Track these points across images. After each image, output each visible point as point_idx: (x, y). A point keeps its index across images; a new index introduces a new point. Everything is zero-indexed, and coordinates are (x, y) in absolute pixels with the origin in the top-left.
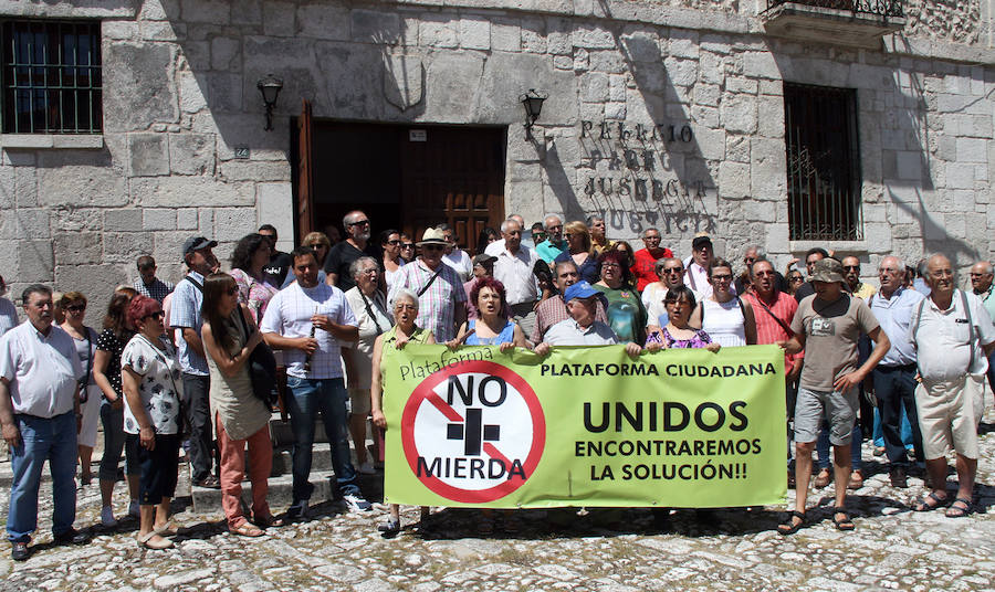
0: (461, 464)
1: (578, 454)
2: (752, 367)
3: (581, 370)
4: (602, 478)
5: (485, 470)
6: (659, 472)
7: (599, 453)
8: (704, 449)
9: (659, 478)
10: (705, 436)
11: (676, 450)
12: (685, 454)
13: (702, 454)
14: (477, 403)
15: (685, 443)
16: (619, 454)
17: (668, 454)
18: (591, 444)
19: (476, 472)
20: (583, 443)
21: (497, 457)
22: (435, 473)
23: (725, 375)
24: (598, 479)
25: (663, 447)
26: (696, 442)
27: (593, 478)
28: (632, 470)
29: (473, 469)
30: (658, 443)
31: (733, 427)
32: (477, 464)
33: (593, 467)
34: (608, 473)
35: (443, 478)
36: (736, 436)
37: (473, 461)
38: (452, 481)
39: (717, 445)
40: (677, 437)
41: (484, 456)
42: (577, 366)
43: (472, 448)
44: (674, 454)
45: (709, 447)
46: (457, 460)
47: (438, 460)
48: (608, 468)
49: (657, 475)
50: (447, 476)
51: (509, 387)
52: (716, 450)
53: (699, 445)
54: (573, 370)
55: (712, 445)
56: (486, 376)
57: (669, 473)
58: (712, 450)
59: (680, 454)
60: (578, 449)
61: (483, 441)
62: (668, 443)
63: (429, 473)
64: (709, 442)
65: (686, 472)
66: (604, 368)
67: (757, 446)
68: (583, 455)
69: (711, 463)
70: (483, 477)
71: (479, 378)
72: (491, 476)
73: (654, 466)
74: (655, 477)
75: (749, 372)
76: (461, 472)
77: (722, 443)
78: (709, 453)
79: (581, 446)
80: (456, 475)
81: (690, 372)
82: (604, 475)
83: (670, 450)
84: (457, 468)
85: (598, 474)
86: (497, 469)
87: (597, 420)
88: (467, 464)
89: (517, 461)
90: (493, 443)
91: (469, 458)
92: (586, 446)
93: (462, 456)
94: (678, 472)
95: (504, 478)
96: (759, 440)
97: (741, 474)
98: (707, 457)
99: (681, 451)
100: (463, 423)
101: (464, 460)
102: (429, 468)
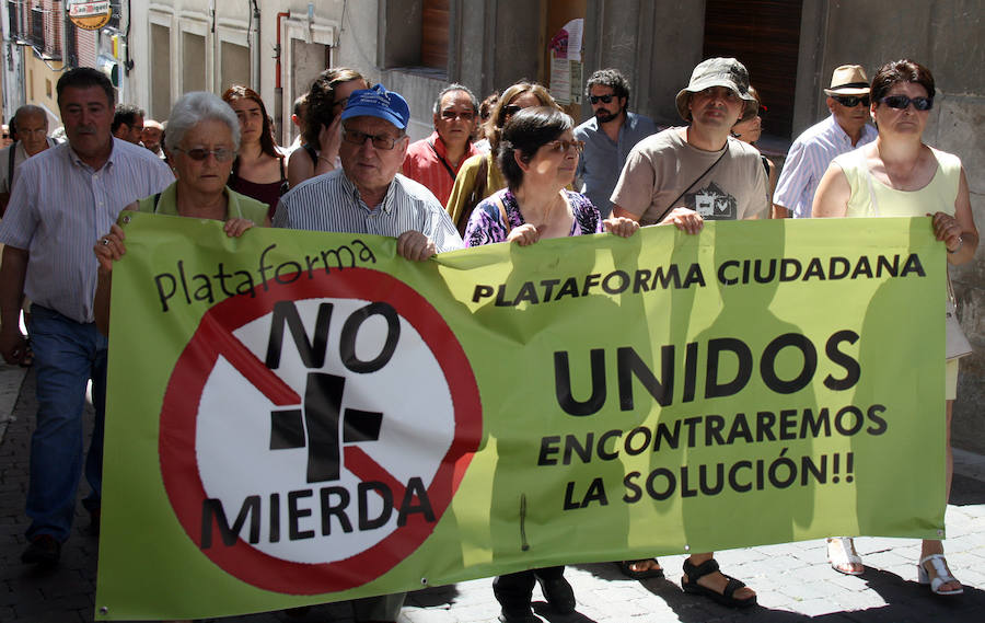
0: (302, 504)
1: (543, 462)
2: (882, 260)
3: (557, 289)
4: (585, 504)
5: (352, 512)
6: (694, 484)
7: (586, 458)
8: (776, 429)
9: (694, 493)
10: (776, 403)
11: (725, 433)
12: (740, 441)
13: (771, 437)
15: (741, 419)
16: (623, 454)
17: (708, 443)
18: (571, 440)
19: (334, 519)
21: (375, 478)
22: (245, 534)
23: (833, 276)
24: (576, 506)
25: (700, 429)
26: (761, 416)
27: (568, 505)
28: (641, 482)
29: (327, 511)
30: (692, 422)
31: (831, 383)
32: (335, 500)
33: (570, 484)
34: (597, 491)
35: (264, 545)
37: (325, 493)
38: (287, 550)
39: (799, 418)
41: (349, 480)
42: (550, 284)
43: (323, 464)
44: (720, 441)
45: (785, 425)
46: (294, 496)
47: (253, 502)
48: (598, 483)
49: (690, 488)
50: (275, 537)
51: (405, 326)
52: (797, 430)
53: (766, 421)
55: (789, 419)
56: (362, 304)
57: (712, 483)
58: (790, 430)
59: (731, 441)
60: (545, 452)
61: (342, 445)
62: (710, 419)
63: (231, 535)
64: (785, 414)
65: (742, 476)
66: (601, 280)
68: (554, 462)
69: (786, 456)
70: (347, 528)
71: (344, 308)
72: (366, 525)
73: (684, 471)
74: (686, 493)
75: (874, 271)
76: (304, 524)
77: (808, 414)
78: (784, 436)
80: (295, 534)
81: (765, 272)
82: (589, 497)
83: (712, 434)
84: (295, 514)
85: (578, 497)
86: (376, 504)
88: (313, 503)
89: (416, 482)
90: (367, 447)
91: (316, 487)
93: (303, 486)
94: (728, 477)
95: (392, 525)
96: (882, 409)
97: (843, 473)
98: (780, 444)
99: (734, 434)
100: (301, 407)
101: (308, 493)
102: (231, 522)
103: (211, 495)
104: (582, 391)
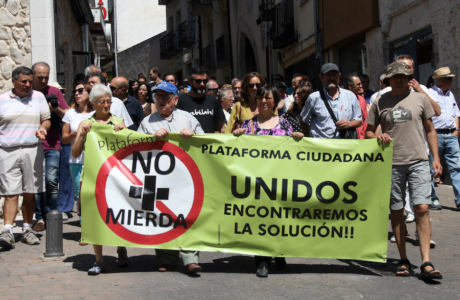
0: (139, 215)
1: (226, 213)
3: (231, 151)
4: (243, 233)
5: (157, 220)
6: (287, 231)
7: (241, 214)
8: (321, 215)
9: (287, 235)
10: (323, 206)
11: (300, 215)
12: (307, 218)
13: (320, 218)
14: (153, 172)
15: (307, 210)
16: (256, 215)
17: (294, 217)
18: (235, 207)
19: (150, 222)
20: (230, 205)
21: (166, 212)
22: (120, 221)
24: (239, 233)
25: (290, 212)
26: (315, 210)
27: (236, 232)
28: (266, 228)
29: (148, 219)
30: (287, 209)
31: (345, 201)
32: (151, 217)
33: (236, 224)
34: (247, 229)
35: (125, 225)
36: (347, 207)
37: (148, 214)
38: (132, 228)
39: (332, 213)
40: (302, 205)
41: (157, 211)
42: (229, 148)
44: (298, 217)
45: (325, 214)
46: (136, 212)
47: (122, 211)
48: (247, 225)
49: (285, 233)
50: (129, 223)
51: (177, 160)
52: (330, 216)
53: (318, 212)
54: (225, 151)
55: (327, 212)
56: (161, 151)
57: (294, 232)
59: (303, 218)
60: (226, 209)
61: (156, 200)
62: (294, 209)
63: (115, 221)
64: (325, 211)
65: (307, 231)
66: (249, 151)
67: (363, 215)
68: (229, 214)
70: (155, 225)
72: (161, 225)
73: (283, 227)
74: (283, 234)
75: (363, 159)
76: (139, 221)
77: (335, 211)
78: (325, 218)
79: (228, 207)
80: (136, 224)
81: (316, 157)
82: (244, 231)
83: (295, 215)
84: (136, 218)
85: (240, 229)
86: (166, 220)
87: (241, 189)
88: (143, 215)
89: (181, 216)
90: (164, 201)
91: (145, 212)
92: (232, 207)
93: (140, 209)
94: (300, 231)
95: (171, 228)
96: (365, 211)
97: (349, 234)
98: (323, 221)
99: (304, 215)
100: (142, 187)
101: (142, 212)
102: (115, 217)
103: (109, 207)
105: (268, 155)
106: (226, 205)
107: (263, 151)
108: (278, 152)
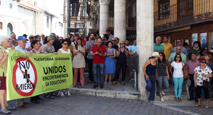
0: (26, 85)
1: (43, 80)
3: (41, 59)
5: (30, 86)
9: (55, 84)
14: (26, 69)
16: (49, 79)
17: (55, 78)
19: (28, 87)
20: (44, 77)
26: (59, 75)
27: (46, 86)
28: (51, 83)
29: (28, 86)
30: (54, 76)
31: (64, 71)
32: (29, 85)
33: (46, 83)
36: (64, 73)
38: (24, 91)
40: (56, 74)
42: (40, 58)
46: (25, 84)
47: (21, 85)
48: (48, 83)
50: (23, 89)
54: (39, 59)
55: (61, 75)
60: (43, 79)
63: (19, 89)
65: (58, 82)
66: (44, 59)
67: (67, 75)
68: (44, 80)
69: (61, 80)
72: (30, 88)
73: (54, 81)
78: (61, 77)
79: (44, 78)
80: (25, 89)
81: (58, 59)
82: (48, 85)
89: (33, 83)
90: (29, 79)
91: (27, 83)
92: (45, 78)
93: (26, 83)
96: (67, 74)
97: (65, 82)
98: (60, 78)
99: (57, 77)
100: (25, 74)
101: (26, 84)
102: (19, 88)
103: (17, 84)
104: (46, 72)
105: (49, 60)
106: (43, 77)
107: (48, 58)
108: (51, 58)
